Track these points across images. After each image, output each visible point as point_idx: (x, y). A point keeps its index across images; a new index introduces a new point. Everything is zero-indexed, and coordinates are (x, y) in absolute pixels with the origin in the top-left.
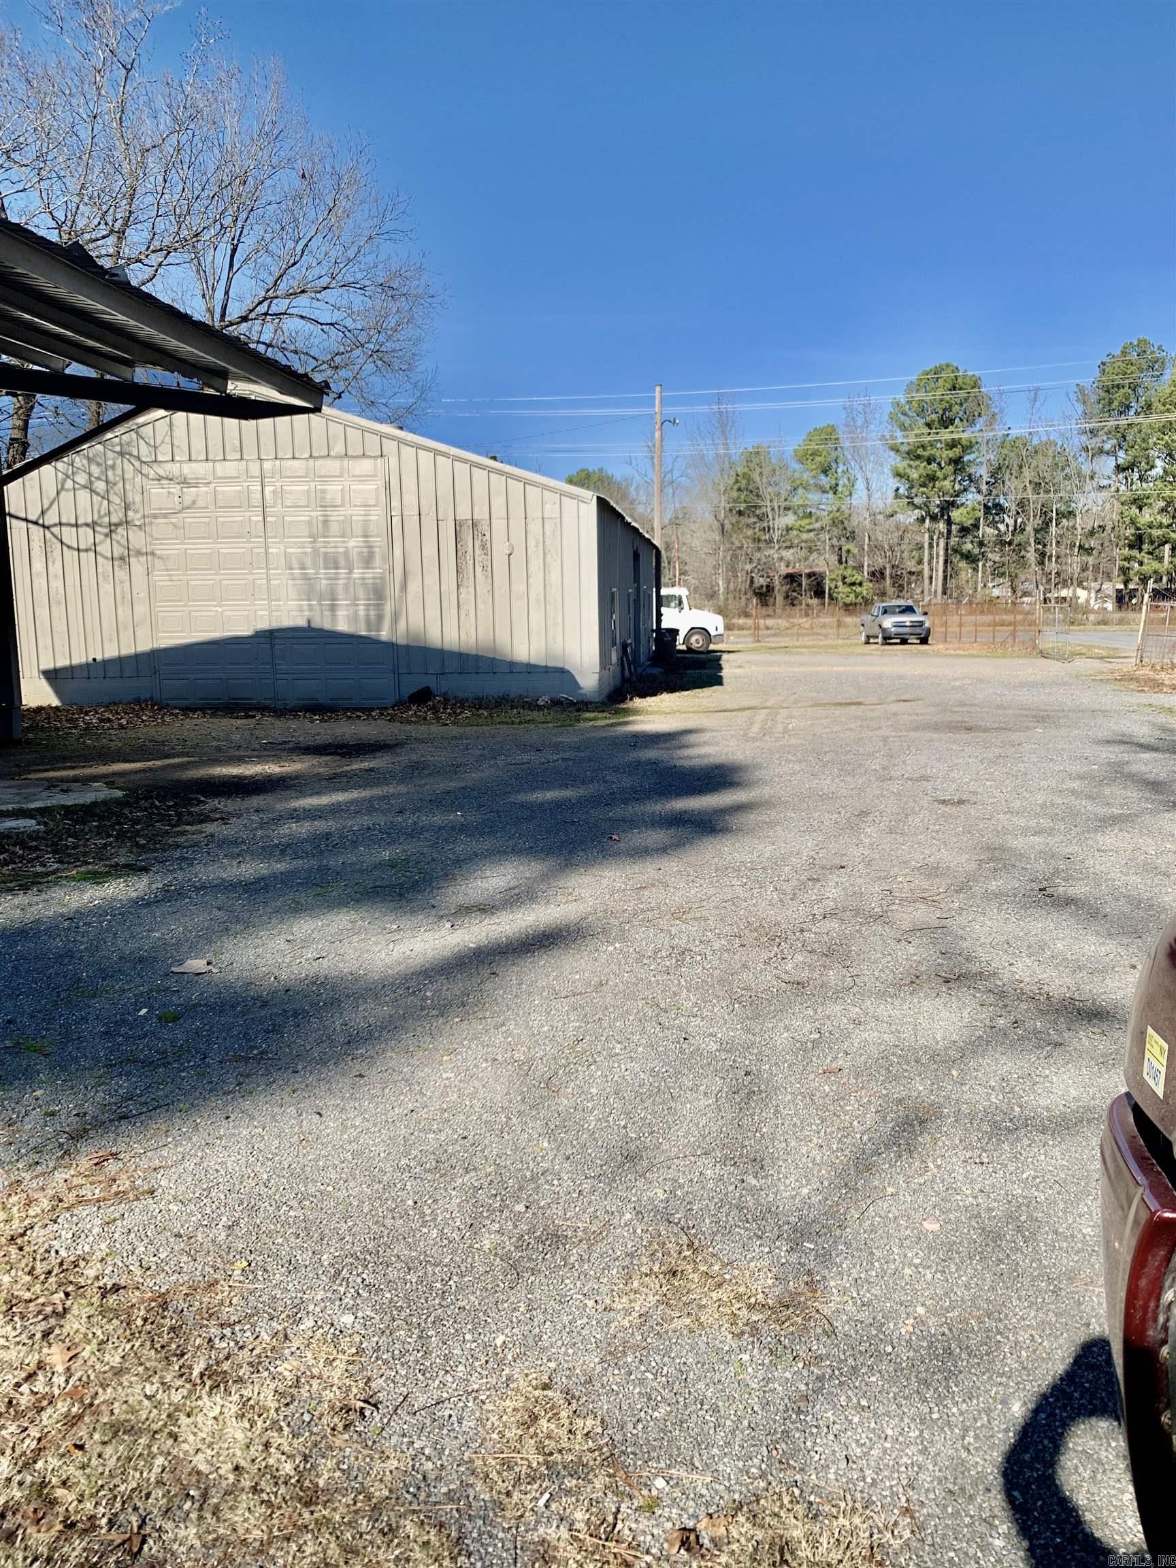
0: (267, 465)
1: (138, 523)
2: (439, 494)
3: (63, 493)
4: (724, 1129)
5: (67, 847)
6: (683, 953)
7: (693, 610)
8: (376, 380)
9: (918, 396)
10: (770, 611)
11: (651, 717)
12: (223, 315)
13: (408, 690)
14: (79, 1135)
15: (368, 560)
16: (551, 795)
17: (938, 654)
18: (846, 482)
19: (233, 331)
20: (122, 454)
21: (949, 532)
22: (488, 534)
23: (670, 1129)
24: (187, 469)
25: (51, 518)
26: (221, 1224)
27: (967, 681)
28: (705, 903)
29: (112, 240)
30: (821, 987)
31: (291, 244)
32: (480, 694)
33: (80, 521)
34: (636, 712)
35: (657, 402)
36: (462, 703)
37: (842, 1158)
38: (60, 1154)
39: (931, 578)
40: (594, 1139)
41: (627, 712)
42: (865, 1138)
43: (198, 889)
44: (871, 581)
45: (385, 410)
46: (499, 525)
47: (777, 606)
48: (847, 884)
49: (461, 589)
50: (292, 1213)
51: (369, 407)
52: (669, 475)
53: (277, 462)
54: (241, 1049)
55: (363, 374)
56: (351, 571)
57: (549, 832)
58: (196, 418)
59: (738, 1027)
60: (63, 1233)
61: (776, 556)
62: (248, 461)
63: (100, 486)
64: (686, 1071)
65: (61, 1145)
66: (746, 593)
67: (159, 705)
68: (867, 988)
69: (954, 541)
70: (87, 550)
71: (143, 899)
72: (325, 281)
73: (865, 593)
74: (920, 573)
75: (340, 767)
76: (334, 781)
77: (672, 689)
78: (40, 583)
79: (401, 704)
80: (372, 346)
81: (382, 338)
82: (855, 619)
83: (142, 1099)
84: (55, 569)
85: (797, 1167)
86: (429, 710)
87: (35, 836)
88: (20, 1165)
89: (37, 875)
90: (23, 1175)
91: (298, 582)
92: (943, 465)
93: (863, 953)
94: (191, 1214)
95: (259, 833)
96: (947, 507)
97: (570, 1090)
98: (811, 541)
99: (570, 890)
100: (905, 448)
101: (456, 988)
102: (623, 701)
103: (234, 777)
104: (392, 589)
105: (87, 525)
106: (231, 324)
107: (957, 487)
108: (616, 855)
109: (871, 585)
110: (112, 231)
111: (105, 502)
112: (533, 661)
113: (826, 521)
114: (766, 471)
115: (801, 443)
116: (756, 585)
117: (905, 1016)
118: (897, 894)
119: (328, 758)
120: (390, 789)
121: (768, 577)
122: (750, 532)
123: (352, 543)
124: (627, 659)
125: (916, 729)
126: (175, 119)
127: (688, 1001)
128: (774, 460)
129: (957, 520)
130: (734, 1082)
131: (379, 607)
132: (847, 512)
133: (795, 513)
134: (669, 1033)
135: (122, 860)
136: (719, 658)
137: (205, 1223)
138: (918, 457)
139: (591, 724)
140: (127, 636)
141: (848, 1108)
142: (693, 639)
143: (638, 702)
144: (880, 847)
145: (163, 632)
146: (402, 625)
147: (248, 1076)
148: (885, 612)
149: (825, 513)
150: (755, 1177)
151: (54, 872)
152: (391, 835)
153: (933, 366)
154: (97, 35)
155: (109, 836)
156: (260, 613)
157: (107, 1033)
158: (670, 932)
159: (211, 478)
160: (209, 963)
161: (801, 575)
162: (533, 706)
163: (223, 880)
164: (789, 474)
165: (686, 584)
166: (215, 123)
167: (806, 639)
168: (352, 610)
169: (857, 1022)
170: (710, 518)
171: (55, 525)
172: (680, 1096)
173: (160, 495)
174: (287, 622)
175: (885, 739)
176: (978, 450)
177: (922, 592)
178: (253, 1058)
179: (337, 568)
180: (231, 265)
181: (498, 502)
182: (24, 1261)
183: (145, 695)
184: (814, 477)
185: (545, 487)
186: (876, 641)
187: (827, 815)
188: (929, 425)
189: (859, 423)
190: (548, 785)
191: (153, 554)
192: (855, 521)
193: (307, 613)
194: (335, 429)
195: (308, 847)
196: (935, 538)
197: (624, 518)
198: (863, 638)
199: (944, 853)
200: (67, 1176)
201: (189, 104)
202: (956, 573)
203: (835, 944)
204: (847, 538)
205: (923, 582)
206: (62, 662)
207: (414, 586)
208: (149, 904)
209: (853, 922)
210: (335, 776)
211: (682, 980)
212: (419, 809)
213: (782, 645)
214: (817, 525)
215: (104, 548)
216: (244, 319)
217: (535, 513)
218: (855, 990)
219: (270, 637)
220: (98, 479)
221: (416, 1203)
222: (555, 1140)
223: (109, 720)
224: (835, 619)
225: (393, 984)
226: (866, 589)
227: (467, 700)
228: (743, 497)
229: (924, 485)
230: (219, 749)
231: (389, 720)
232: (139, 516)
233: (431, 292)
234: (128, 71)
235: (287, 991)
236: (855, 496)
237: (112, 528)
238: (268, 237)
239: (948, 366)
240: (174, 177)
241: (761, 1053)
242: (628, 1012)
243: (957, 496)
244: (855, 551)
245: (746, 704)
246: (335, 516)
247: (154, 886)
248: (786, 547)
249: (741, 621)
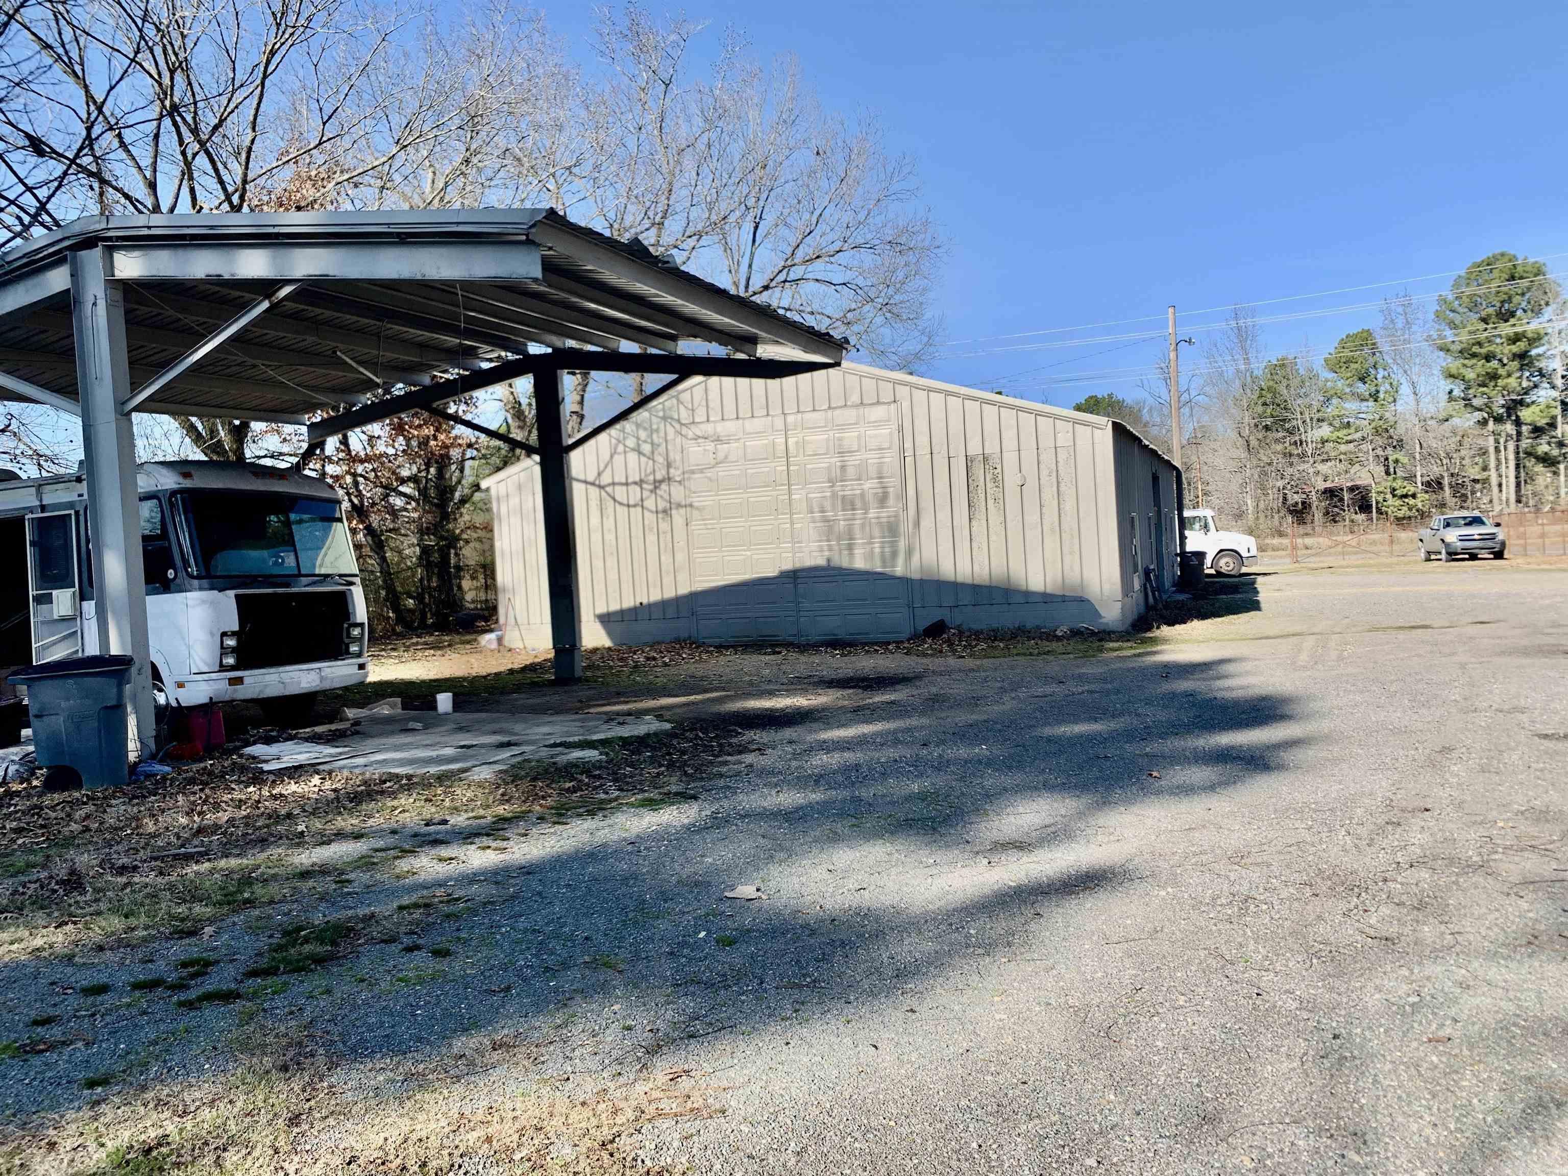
0: (790, 419)
1: (678, 479)
2: (950, 432)
3: (616, 457)
4: (1315, 1097)
5: (625, 776)
6: (1246, 901)
7: (1221, 532)
8: (886, 331)
9: (1468, 291)
10: (1308, 528)
11: (1182, 646)
12: (747, 287)
13: (923, 624)
14: (654, 1050)
15: (883, 500)
16: (1079, 728)
17: (1517, 569)
18: (1388, 387)
19: (757, 299)
20: (664, 418)
21: (1519, 434)
22: (999, 467)
23: (1251, 1091)
24: (722, 429)
25: (606, 479)
26: (790, 1149)
27: (1558, 599)
28: (1266, 847)
29: (654, 231)
30: (1416, 944)
31: (806, 216)
32: (995, 626)
33: (630, 480)
34: (1165, 641)
35: (1171, 323)
36: (977, 635)
37: (1463, 1140)
38: (638, 1067)
39: (1500, 485)
40: (1166, 1096)
41: (1154, 641)
42: (1489, 1119)
43: (743, 817)
44: (1427, 492)
45: (896, 358)
46: (1010, 458)
47: (1316, 522)
48: (1436, 829)
49: (974, 523)
50: (857, 1145)
51: (880, 357)
52: (1186, 395)
53: (800, 415)
54: (795, 975)
55: (873, 327)
56: (866, 510)
57: (1081, 768)
58: (728, 381)
59: (1320, 984)
60: (647, 1143)
61: (1311, 470)
62: (773, 416)
63: (646, 448)
64: (1262, 1029)
65: (639, 1059)
66: (1279, 512)
67: (695, 644)
68: (1472, 947)
69: (1525, 443)
70: (635, 506)
71: (695, 826)
72: (837, 246)
73: (1420, 505)
74: (1486, 481)
75: (863, 699)
76: (859, 714)
77: (1203, 616)
78: (596, 537)
79: (918, 637)
80: (880, 300)
81: (891, 291)
82: (1411, 534)
83: (708, 1020)
84: (609, 523)
85: (1408, 1146)
86: (944, 642)
87: (598, 765)
88: (605, 1075)
89: (602, 801)
90: (609, 1084)
91: (818, 524)
92: (1505, 361)
93: (1464, 907)
94: (761, 1136)
95: (794, 764)
96: (1513, 407)
97: (1133, 1041)
98: (1351, 453)
99: (1112, 830)
100: (1457, 347)
101: (1000, 926)
102: (1150, 629)
103: (767, 710)
104: (907, 526)
105: (635, 483)
106: (755, 293)
107: (1525, 384)
108: (1159, 792)
109: (1427, 496)
110: (653, 224)
111: (651, 462)
112: (1049, 591)
113: (1368, 430)
114: (1295, 382)
115: (1332, 351)
116: (1290, 502)
117: (1525, 981)
118: (1499, 842)
119: (851, 691)
120: (914, 722)
121: (1304, 493)
122: (1279, 447)
123: (867, 485)
124: (1151, 586)
125: (1502, 653)
126: (706, 120)
127: (1258, 953)
128: (1302, 372)
129: (1529, 420)
130: (1321, 1045)
131: (894, 544)
132: (1392, 419)
133: (1331, 424)
134: (1237, 987)
135: (674, 789)
136: (1254, 582)
137: (775, 1146)
138: (1474, 355)
139: (1116, 654)
140: (668, 580)
141: (1464, 1083)
142: (1222, 562)
143: (1165, 631)
144: (1471, 788)
145: (700, 576)
146: (916, 559)
147: (803, 1003)
148: (1448, 525)
149: (1366, 422)
150: (1358, 1153)
151: (616, 799)
152: (918, 767)
153: (1484, 257)
154: (642, 60)
155: (661, 766)
156: (784, 555)
157: (672, 953)
158: (1228, 877)
159: (741, 435)
160: (758, 890)
161: (1342, 489)
162: (1052, 636)
163: (764, 808)
164: (1321, 384)
165: (1209, 505)
166: (739, 118)
167: (1354, 557)
168: (868, 547)
169: (1465, 986)
170: (1234, 435)
171: (609, 485)
172: (1258, 1056)
173: (697, 453)
174: (809, 562)
175: (1463, 666)
176: (1549, 343)
177: (1491, 501)
178: (807, 986)
179: (853, 509)
180: (754, 241)
181: (1009, 436)
182: (615, 1167)
183: (684, 634)
184: (1350, 385)
185: (1056, 417)
186: (1439, 557)
187: (1401, 752)
188: (1484, 320)
189: (1400, 325)
190: (1076, 719)
191: (691, 506)
192: (1401, 430)
193: (827, 553)
194: (852, 380)
195: (840, 778)
196: (1502, 441)
197: (1140, 441)
198: (1423, 555)
199: (1554, 795)
200: (647, 1089)
201: (718, 105)
202: (1531, 478)
203: (1428, 896)
204: (1394, 447)
205: (1490, 490)
206: (615, 607)
207: (927, 522)
208: (699, 831)
209: (1447, 872)
210: (856, 710)
211: (1248, 930)
212: (943, 742)
213: (1326, 565)
214: (1358, 435)
215: (650, 503)
216: (766, 288)
217: (1047, 442)
218: (1458, 948)
219: (794, 577)
220: (645, 442)
221: (980, 1146)
222: (1122, 1093)
223: (654, 659)
224: (1386, 535)
225: (934, 919)
226: (1422, 500)
227: (982, 633)
228: (1269, 411)
229: (1484, 385)
230: (751, 683)
231: (906, 654)
232: (679, 472)
233: (937, 243)
234: (667, 85)
235: (834, 920)
236: (1399, 402)
237: (657, 484)
238: (786, 212)
239: (1503, 255)
240: (705, 170)
241: (1349, 1014)
242: (1189, 962)
243: (1526, 394)
244: (1404, 460)
245: (1292, 630)
246: (852, 461)
247: (704, 813)
248: (1323, 461)
249: (1276, 541)
